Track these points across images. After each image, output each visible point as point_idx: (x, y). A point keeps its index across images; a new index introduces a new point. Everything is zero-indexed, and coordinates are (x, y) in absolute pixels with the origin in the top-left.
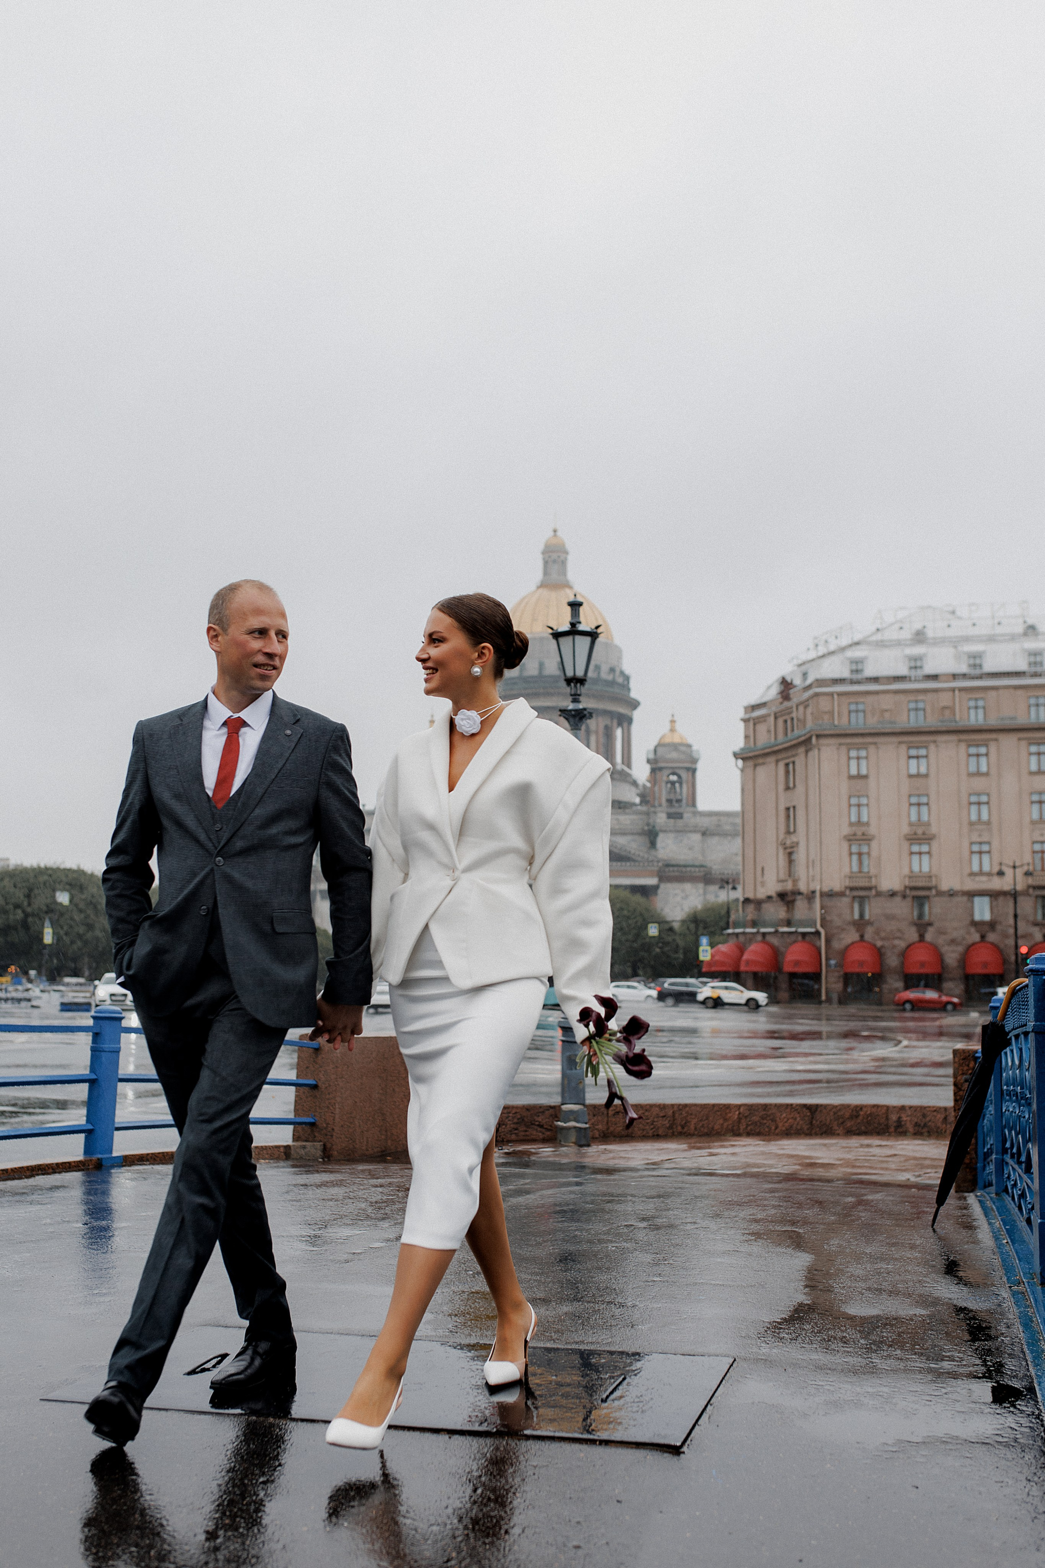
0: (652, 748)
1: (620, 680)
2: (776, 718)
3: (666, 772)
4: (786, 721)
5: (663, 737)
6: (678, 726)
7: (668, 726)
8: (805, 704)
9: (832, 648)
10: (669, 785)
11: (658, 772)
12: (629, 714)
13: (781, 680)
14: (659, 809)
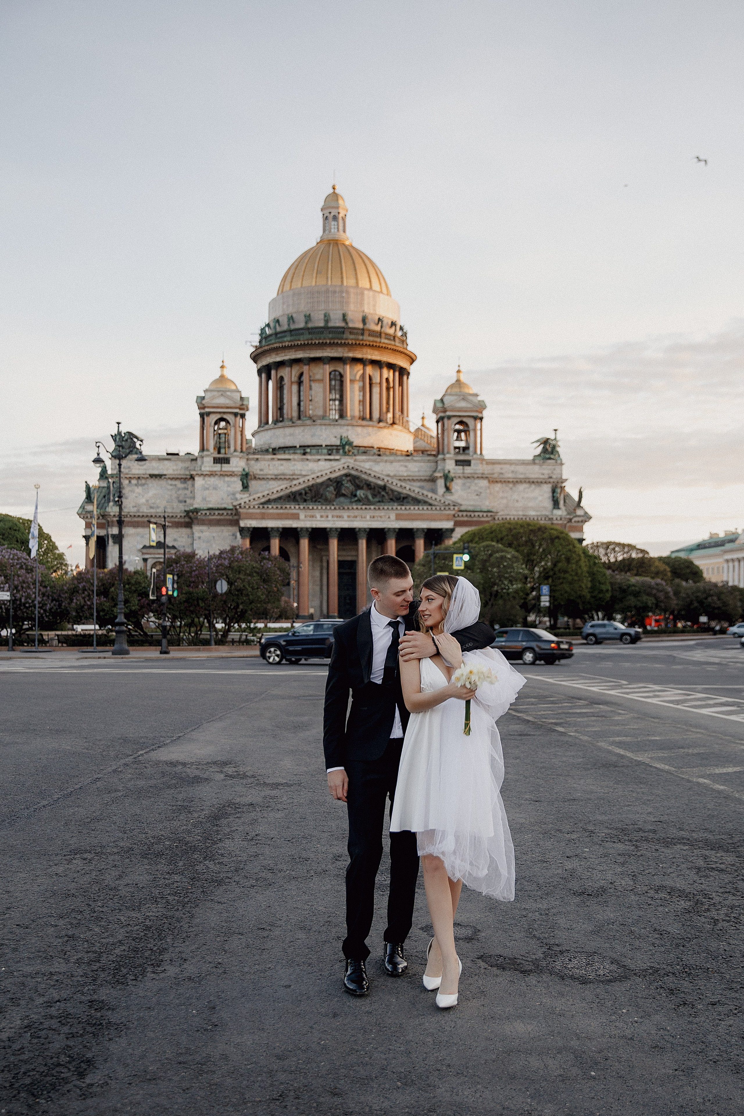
10: (455, 434)
11: (447, 421)
14: (447, 456)
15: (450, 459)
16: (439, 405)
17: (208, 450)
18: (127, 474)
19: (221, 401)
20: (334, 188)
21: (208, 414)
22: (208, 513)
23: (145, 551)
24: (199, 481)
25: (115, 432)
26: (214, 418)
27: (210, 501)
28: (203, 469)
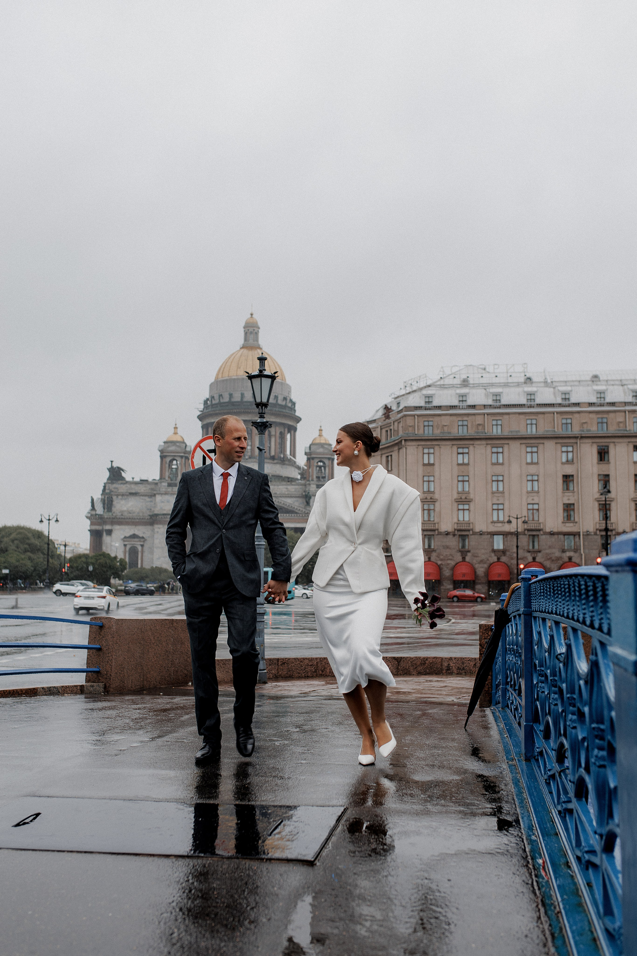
0: (308, 446)
1: (290, 405)
2: (381, 429)
3: (316, 460)
4: (387, 431)
5: (315, 439)
6: (324, 433)
7: (317, 433)
8: (398, 421)
9: (415, 388)
10: (318, 468)
11: (311, 461)
12: (295, 425)
13: (384, 407)
14: (312, 482)
15: (313, 484)
16: (308, 451)
17: (164, 479)
18: (116, 492)
19: (172, 448)
20: (252, 315)
21: (165, 456)
22: (163, 516)
23: (125, 540)
24: (158, 498)
25: (110, 466)
26: (168, 460)
27: (165, 510)
28: (161, 490)
